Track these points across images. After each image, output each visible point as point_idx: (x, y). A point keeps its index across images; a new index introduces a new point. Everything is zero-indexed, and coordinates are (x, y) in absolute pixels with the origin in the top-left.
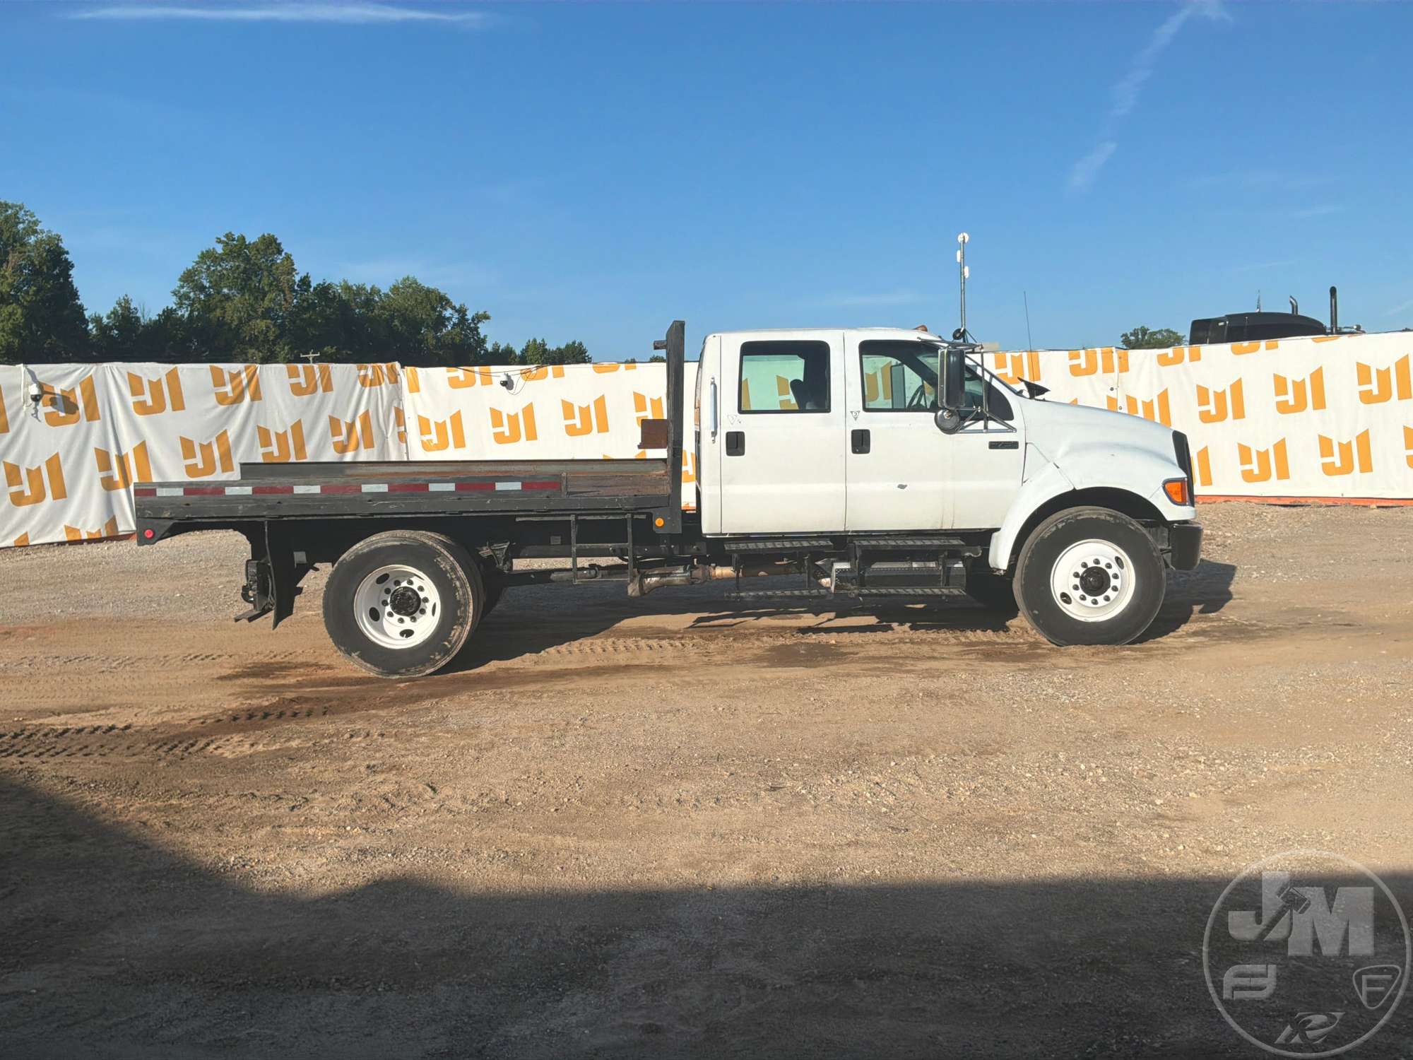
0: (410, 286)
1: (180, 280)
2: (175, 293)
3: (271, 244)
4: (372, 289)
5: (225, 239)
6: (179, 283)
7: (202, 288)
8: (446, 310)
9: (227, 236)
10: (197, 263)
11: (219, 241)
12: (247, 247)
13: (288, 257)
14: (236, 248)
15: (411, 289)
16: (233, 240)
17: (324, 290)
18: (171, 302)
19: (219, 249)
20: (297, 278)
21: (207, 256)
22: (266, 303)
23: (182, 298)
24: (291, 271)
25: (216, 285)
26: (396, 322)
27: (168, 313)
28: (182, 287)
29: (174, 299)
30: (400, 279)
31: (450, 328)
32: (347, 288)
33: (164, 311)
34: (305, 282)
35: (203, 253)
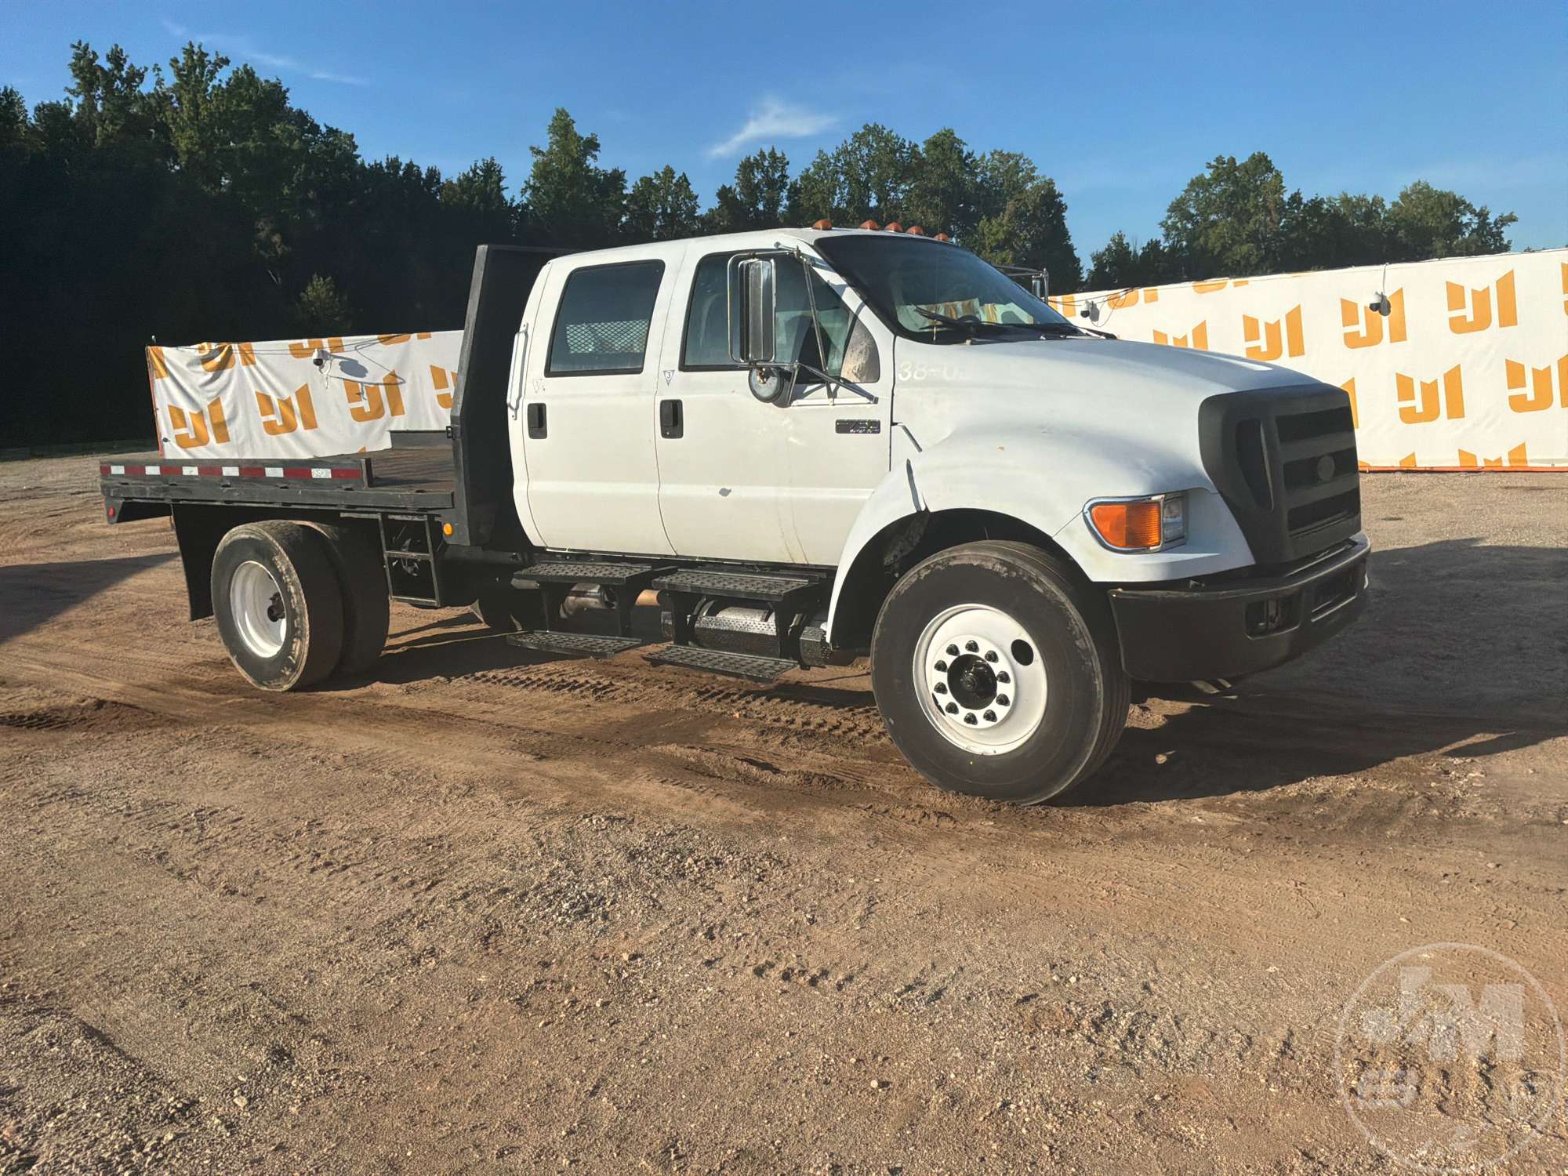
0: (1420, 192)
1: (1169, 211)
2: (1162, 224)
3: (1261, 163)
4: (1373, 200)
5: (1215, 163)
6: (1167, 214)
7: (1190, 217)
8: (1465, 215)
9: (1217, 160)
10: (1186, 191)
11: (1209, 166)
12: (1237, 169)
13: (1278, 176)
14: (1225, 170)
15: (1423, 195)
16: (1224, 163)
17: (1316, 204)
18: (1159, 235)
19: (1208, 174)
20: (1286, 197)
21: (1198, 184)
22: (1251, 226)
23: (1168, 229)
24: (1279, 189)
25: (1203, 213)
26: (1401, 233)
27: (1154, 246)
28: (1170, 217)
29: (1163, 230)
30: (1410, 185)
31: (1467, 235)
32: (1346, 201)
33: (1148, 244)
34: (1296, 198)
35: (1192, 181)
